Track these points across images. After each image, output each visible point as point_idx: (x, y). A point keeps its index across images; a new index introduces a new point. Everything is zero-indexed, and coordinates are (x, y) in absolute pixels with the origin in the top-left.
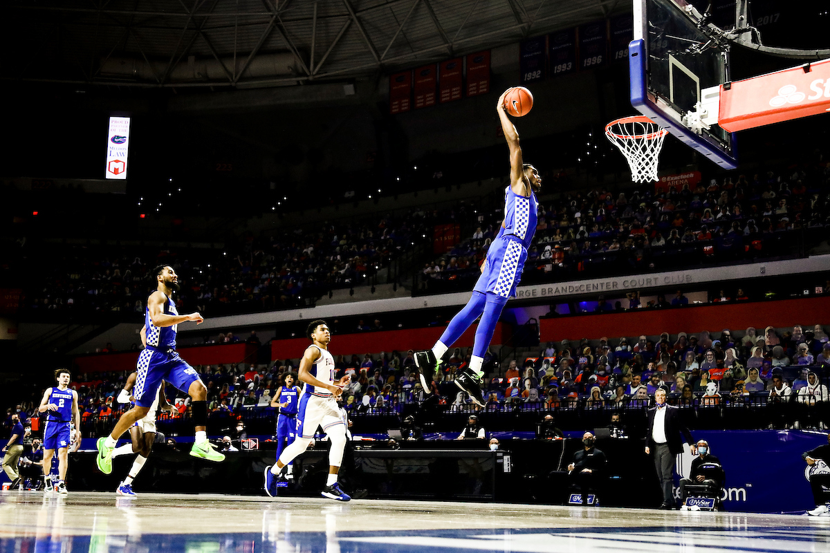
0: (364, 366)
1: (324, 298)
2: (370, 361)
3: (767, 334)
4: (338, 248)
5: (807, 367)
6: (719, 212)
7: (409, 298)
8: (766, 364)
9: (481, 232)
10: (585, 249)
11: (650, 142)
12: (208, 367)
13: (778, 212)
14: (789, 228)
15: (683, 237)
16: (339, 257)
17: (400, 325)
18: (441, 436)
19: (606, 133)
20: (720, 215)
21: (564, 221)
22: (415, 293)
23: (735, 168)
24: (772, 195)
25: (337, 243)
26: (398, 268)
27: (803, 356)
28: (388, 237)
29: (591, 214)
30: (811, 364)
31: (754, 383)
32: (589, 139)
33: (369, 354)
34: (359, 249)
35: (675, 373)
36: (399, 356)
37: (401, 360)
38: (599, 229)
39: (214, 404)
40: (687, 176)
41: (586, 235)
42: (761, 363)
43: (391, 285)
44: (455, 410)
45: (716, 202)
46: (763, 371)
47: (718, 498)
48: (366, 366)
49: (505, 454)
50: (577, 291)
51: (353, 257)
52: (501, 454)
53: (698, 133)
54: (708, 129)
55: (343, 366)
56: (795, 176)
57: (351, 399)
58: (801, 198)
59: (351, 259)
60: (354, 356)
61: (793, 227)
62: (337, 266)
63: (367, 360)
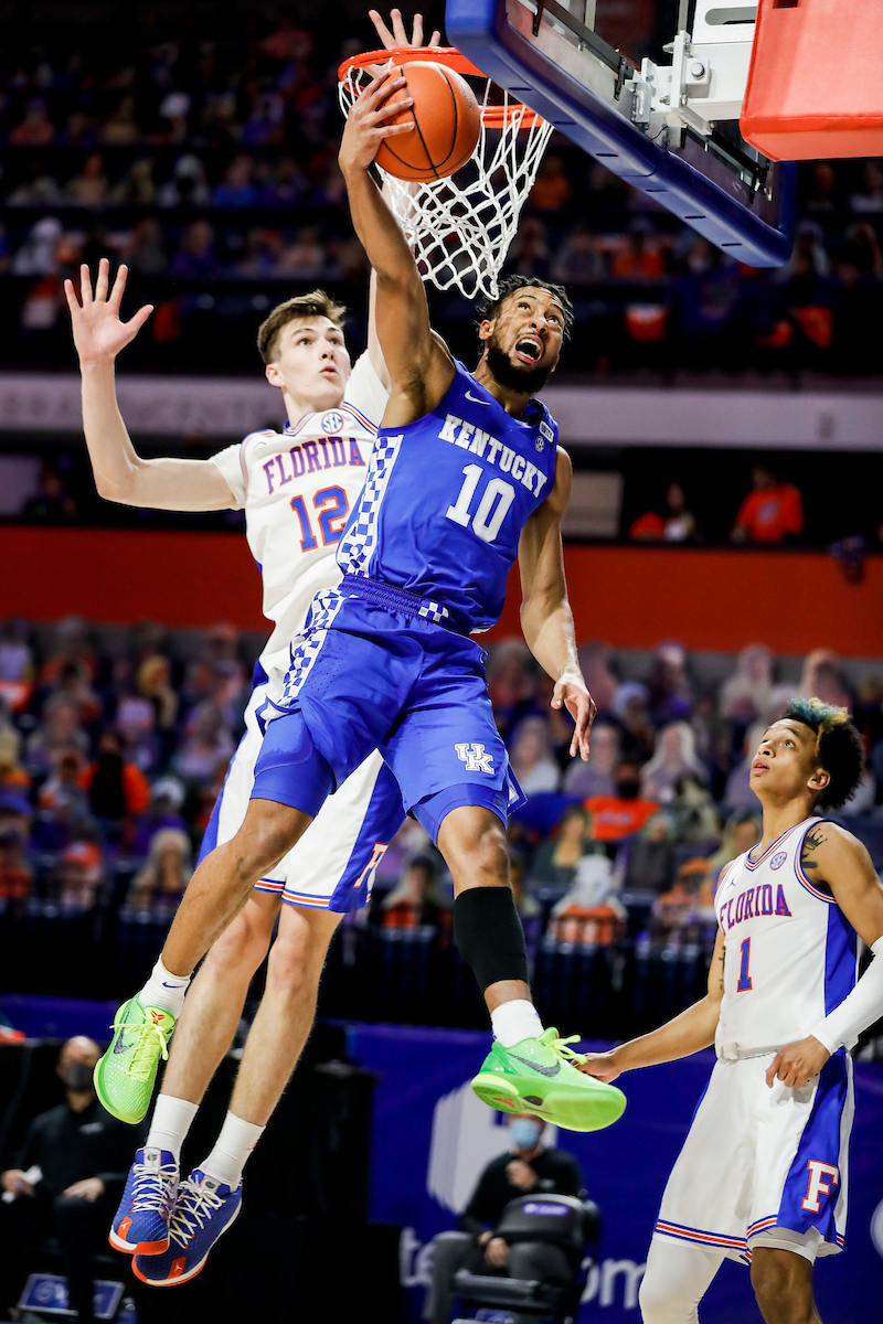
53: (666, 143)
54: (707, 132)
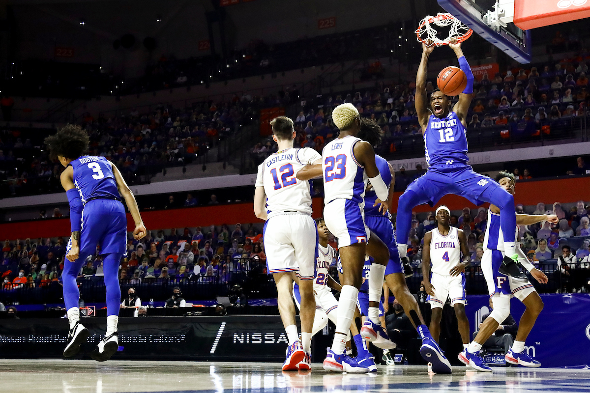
0: (196, 238)
1: (159, 175)
2: (201, 233)
3: (554, 209)
4: (172, 129)
6: (514, 100)
7: (238, 176)
8: (554, 235)
9: (304, 116)
10: (396, 132)
12: (49, 240)
13: (565, 100)
14: (574, 115)
15: (483, 122)
17: (229, 201)
18: (265, 302)
20: (515, 102)
21: (378, 106)
22: (243, 171)
23: (529, 62)
24: (560, 85)
25: (171, 124)
26: (227, 147)
27: (584, 228)
28: (218, 119)
29: (402, 101)
31: (543, 252)
32: (400, 33)
33: (200, 227)
34: (191, 130)
35: (475, 244)
36: (228, 229)
37: (230, 233)
38: (409, 114)
39: (53, 275)
40: (487, 68)
41: (398, 119)
42: (550, 234)
43: (221, 164)
45: (511, 91)
46: (551, 241)
48: (198, 239)
51: (186, 138)
53: (496, 30)
54: (505, 26)
55: (176, 239)
56: (579, 68)
57: (183, 269)
58: (584, 89)
59: (183, 140)
60: (186, 229)
61: (577, 114)
62: (170, 146)
63: (198, 233)
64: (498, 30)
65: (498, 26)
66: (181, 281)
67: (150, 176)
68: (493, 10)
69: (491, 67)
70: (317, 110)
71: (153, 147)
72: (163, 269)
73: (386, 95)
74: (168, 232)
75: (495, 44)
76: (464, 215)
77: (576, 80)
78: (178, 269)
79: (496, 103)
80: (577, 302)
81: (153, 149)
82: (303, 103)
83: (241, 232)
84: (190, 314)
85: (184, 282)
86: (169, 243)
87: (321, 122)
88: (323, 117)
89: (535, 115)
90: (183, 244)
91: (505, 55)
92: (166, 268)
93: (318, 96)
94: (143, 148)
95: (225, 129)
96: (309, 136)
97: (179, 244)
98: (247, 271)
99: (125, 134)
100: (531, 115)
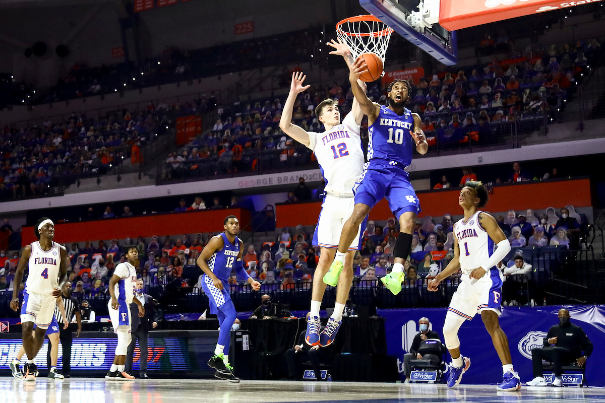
0: (111, 251)
1: (73, 186)
2: (116, 246)
4: (85, 139)
5: (520, 248)
6: (441, 105)
7: (154, 187)
9: (221, 125)
11: (376, 39)
13: (494, 105)
14: (504, 120)
16: (86, 148)
17: (145, 213)
18: (183, 317)
19: (337, 31)
20: (441, 108)
21: (298, 113)
22: (159, 182)
23: (455, 64)
24: (488, 89)
25: (84, 134)
27: (516, 238)
28: (133, 128)
30: (523, 246)
33: (116, 240)
34: (105, 140)
36: (144, 241)
37: (146, 246)
40: (411, 72)
43: (136, 175)
44: (197, 292)
45: (437, 96)
47: (440, 371)
48: (113, 252)
49: (244, 333)
50: (310, 179)
51: (100, 148)
52: (239, 334)
53: (420, 31)
54: (430, 27)
55: (90, 252)
56: (509, 72)
57: (98, 283)
58: (514, 93)
59: (97, 150)
60: (101, 241)
61: (507, 119)
62: (84, 157)
63: (113, 246)
64: (423, 31)
65: (423, 26)
66: (96, 295)
67: (64, 187)
68: (417, 10)
69: (416, 71)
70: (234, 119)
71: (66, 157)
72: (78, 283)
73: (307, 102)
74: (82, 245)
75: (419, 46)
76: (389, 225)
77: (505, 84)
78: (93, 283)
79: (421, 109)
80: (508, 315)
81: (67, 160)
82: (220, 111)
83: (157, 244)
84: (105, 330)
85: (100, 296)
86: (83, 256)
87: (239, 130)
88: (241, 125)
89: (462, 121)
90: (98, 257)
91: (430, 57)
92: (80, 282)
93: (236, 104)
94: (57, 159)
95: (140, 138)
96: (227, 145)
97: (94, 257)
98: (164, 284)
99: (38, 145)
100: (459, 121)
